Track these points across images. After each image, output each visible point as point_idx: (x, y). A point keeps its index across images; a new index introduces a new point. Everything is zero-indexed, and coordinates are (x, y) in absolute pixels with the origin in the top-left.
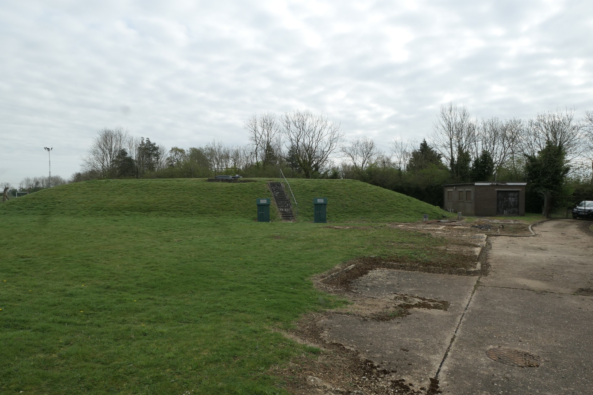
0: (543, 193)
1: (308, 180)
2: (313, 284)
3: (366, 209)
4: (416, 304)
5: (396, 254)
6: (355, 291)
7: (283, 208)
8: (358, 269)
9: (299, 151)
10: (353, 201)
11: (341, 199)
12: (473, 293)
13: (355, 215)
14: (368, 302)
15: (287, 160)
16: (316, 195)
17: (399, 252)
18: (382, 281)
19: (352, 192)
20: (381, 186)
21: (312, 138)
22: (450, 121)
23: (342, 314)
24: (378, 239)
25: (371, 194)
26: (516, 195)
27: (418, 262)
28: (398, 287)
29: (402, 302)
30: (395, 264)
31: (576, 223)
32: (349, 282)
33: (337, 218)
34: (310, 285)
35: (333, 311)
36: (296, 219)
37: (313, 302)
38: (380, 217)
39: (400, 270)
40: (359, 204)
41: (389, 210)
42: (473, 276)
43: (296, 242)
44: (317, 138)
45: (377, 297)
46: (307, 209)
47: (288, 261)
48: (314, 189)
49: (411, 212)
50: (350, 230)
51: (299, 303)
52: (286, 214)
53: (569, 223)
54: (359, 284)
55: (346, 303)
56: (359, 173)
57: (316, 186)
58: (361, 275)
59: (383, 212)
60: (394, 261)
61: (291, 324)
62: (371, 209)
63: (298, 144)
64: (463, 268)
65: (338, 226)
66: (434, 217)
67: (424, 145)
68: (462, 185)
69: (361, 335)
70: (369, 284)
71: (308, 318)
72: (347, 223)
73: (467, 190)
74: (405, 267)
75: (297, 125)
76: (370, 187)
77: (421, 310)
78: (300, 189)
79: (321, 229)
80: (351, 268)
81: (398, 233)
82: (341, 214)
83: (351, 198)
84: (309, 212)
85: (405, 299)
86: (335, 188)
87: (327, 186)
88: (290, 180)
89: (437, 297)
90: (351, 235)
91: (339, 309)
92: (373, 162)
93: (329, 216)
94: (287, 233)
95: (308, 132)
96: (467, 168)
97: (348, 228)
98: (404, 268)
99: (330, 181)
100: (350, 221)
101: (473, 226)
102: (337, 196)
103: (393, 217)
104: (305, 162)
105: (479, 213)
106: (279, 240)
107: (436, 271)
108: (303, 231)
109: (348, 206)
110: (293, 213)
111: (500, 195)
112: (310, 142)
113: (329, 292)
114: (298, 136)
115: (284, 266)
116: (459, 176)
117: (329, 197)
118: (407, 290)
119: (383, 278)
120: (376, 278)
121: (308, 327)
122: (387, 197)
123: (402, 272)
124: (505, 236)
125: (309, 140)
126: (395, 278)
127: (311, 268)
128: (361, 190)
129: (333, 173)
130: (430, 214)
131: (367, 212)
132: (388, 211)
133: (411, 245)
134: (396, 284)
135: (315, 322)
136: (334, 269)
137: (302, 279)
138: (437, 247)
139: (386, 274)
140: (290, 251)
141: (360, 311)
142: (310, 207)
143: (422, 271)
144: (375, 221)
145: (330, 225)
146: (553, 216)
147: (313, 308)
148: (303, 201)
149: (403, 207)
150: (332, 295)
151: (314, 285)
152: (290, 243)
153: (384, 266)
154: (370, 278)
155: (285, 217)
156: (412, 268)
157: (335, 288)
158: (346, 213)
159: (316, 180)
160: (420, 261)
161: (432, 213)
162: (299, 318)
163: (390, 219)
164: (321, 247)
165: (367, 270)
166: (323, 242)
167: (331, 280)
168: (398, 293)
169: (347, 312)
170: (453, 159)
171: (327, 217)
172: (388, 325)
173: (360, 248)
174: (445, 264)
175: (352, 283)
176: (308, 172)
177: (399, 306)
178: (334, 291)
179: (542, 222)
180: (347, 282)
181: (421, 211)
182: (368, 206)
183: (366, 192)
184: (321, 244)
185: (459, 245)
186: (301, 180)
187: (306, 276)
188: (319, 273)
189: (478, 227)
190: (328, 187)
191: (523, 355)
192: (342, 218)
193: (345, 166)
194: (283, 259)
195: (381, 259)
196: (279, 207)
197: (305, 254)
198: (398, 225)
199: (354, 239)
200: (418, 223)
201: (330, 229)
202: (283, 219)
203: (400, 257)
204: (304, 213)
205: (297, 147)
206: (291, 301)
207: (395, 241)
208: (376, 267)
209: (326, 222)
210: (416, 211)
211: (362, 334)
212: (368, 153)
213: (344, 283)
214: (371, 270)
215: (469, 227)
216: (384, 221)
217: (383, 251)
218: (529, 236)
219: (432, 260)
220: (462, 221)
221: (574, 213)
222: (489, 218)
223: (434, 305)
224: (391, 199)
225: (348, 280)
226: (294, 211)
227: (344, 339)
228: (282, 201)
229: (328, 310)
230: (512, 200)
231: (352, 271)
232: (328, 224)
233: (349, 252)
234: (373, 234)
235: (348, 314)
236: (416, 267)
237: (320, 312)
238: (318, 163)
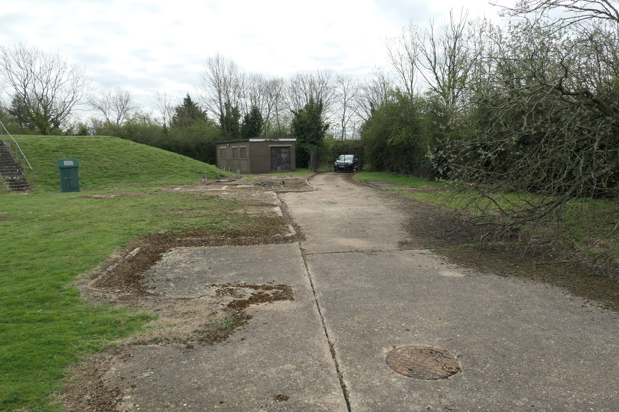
0: (309, 149)
1: (47, 137)
2: (79, 293)
3: (131, 171)
4: (251, 298)
5: (191, 225)
6: (153, 292)
7: (11, 175)
8: (146, 253)
9: (28, 101)
10: (113, 162)
11: (97, 161)
12: (306, 266)
13: (118, 179)
14: (181, 308)
15: (11, 112)
16: (61, 157)
17: (195, 223)
18: (186, 267)
19: (111, 151)
20: (147, 144)
21: (47, 83)
22: (218, 73)
23: (145, 344)
24: (160, 207)
25: (136, 153)
26: (288, 151)
27: (223, 233)
28: (213, 274)
29: (230, 299)
30: (195, 240)
31: (340, 175)
32: (139, 277)
33: (95, 185)
34: (75, 296)
35: (128, 342)
36: (33, 190)
37: (88, 331)
38: (151, 181)
39: (203, 247)
40: (121, 166)
41: (161, 171)
42: (292, 242)
43: (37, 222)
44: (53, 85)
45: (190, 296)
46: (49, 175)
47: (27, 256)
48: (56, 148)
49: (186, 173)
50: (118, 198)
51: (60, 343)
52: (17, 184)
53: (334, 176)
54: (154, 278)
55: (146, 318)
56: (114, 130)
57: (59, 145)
58: (153, 263)
59: (153, 174)
60: (192, 235)
61: (51, 404)
62: (139, 171)
63: (25, 91)
64: (279, 235)
65: (99, 194)
66: (212, 177)
67: (188, 101)
68: (235, 142)
69: (196, 386)
70: (170, 276)
71: (85, 372)
72: (109, 190)
73: (241, 147)
74: (208, 242)
75: (22, 65)
76: (134, 145)
77: (261, 305)
78: (35, 149)
79: (75, 201)
80: (135, 254)
81: (181, 197)
82: (99, 179)
83: (111, 159)
84: (52, 178)
85: (231, 292)
86: (87, 146)
87: (75, 144)
88: (17, 137)
89: (269, 280)
90: (121, 206)
91: (137, 336)
92: (131, 118)
93: (82, 183)
94: (21, 210)
95: (40, 76)
96: (238, 124)
97: (114, 196)
98: (206, 243)
99: (79, 138)
100: (113, 187)
101: (256, 184)
102: (91, 156)
103: (166, 179)
104: (39, 116)
105: (255, 170)
106: (7, 223)
107: (248, 242)
108: (46, 206)
109: (108, 169)
110: (28, 181)
111: (273, 151)
112: (43, 89)
113: (111, 303)
114: (25, 80)
115: (19, 268)
116: (230, 133)
117: (79, 158)
118: (226, 276)
119: (185, 263)
120: (175, 264)
121: (88, 397)
122: (157, 156)
123: (209, 250)
124: (292, 192)
125: (41, 86)
126: (203, 261)
127: (71, 264)
128: (122, 149)
129: (80, 130)
130: (208, 174)
131: (133, 175)
132: (160, 173)
133: (204, 212)
134: (207, 269)
135: (100, 377)
136: (110, 260)
137: (58, 287)
138: (235, 211)
139: (187, 255)
140: (28, 239)
141: (174, 329)
142: (53, 172)
143: (232, 244)
144: (145, 185)
145: (87, 194)
146: (319, 170)
147: (89, 346)
148: (41, 164)
149: (176, 168)
150: (117, 307)
151: (82, 295)
152: (26, 225)
153: (180, 244)
154: (167, 266)
155: (15, 187)
156: (219, 243)
157: (119, 293)
158: (106, 177)
159: (58, 137)
160: (226, 232)
161: (209, 173)
162: (65, 379)
163: (163, 182)
164: (80, 227)
165: (159, 253)
166: (82, 219)
167: (109, 279)
168: (217, 284)
169: (154, 336)
170: (222, 114)
171: (80, 184)
172: (230, 347)
173: (140, 222)
174: (257, 232)
175: (144, 277)
176: (45, 128)
177: (229, 306)
178: (119, 299)
179: (312, 176)
180: (135, 277)
181: (198, 171)
182: (134, 168)
183: (129, 151)
184: (80, 222)
185: (257, 206)
186: (34, 137)
187: (64, 280)
188: (86, 271)
189: (262, 185)
190: (77, 146)
191: (428, 353)
192: (101, 184)
193: (95, 122)
194: (16, 254)
195: (174, 235)
196: (4, 175)
197: (55, 240)
198: (175, 188)
199: (127, 210)
200: (197, 185)
201: (89, 200)
202: (12, 190)
203: (198, 229)
204: (45, 180)
205: (25, 95)
206: (43, 340)
207: (182, 208)
208: (170, 247)
209: (80, 191)
210: (191, 171)
211: (196, 383)
212: (124, 108)
213: (131, 280)
214: (165, 252)
215: (252, 186)
216: (156, 184)
217: (173, 223)
218: (312, 191)
219: (239, 228)
220: (242, 179)
221: (335, 167)
222: (266, 175)
223: (273, 294)
224: (162, 158)
225: (137, 274)
226: (28, 178)
227: (168, 406)
228: (8, 165)
229: (118, 342)
230: (284, 156)
231: (137, 258)
232: (82, 193)
233: (125, 230)
234: (150, 201)
235: (156, 341)
236: (223, 240)
237: (105, 350)
238: (57, 118)
